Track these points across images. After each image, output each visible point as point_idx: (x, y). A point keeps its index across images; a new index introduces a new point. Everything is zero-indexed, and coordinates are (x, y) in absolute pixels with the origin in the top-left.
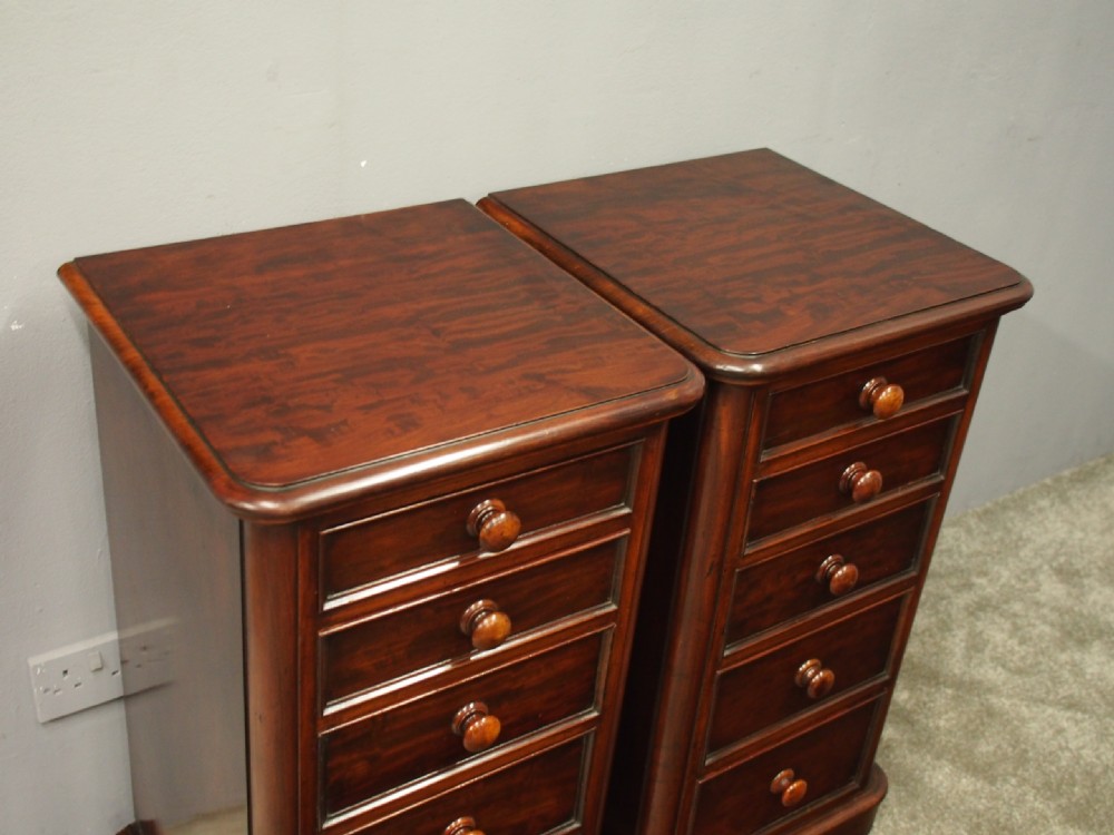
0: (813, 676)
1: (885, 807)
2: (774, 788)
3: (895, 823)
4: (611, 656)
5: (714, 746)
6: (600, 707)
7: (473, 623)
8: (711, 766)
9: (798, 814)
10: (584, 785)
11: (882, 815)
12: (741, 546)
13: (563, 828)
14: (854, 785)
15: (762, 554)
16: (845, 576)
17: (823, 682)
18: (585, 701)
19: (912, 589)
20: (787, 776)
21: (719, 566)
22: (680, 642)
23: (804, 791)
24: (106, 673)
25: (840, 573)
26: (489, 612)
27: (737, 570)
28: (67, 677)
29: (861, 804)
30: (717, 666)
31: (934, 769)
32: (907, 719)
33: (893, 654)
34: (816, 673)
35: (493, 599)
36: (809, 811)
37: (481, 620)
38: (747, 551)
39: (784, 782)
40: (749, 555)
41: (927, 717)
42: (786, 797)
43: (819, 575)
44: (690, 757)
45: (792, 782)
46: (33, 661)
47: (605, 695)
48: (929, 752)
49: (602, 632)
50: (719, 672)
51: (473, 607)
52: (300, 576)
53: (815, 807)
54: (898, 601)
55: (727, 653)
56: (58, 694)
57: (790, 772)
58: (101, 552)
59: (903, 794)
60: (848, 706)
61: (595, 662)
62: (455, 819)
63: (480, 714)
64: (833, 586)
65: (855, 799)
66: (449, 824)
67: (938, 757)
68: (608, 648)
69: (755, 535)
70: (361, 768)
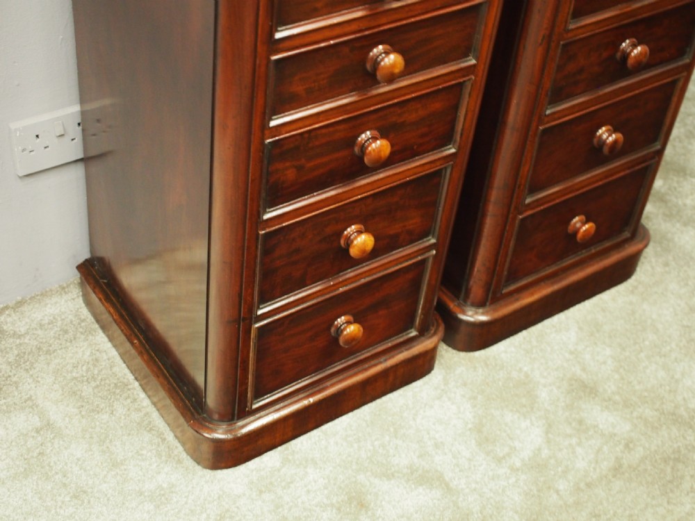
0: (607, 138)
1: (645, 258)
2: (570, 229)
3: (653, 268)
4: (468, 102)
5: (533, 190)
6: (457, 144)
7: (376, 63)
8: (529, 204)
9: (584, 254)
10: (441, 209)
11: (643, 263)
12: (566, 22)
13: (424, 242)
14: (627, 234)
15: (580, 31)
16: (641, 54)
17: (615, 142)
18: (446, 140)
19: (685, 74)
20: (581, 221)
21: (549, 38)
22: (514, 102)
23: (593, 231)
24: (67, 139)
25: (635, 51)
26: (387, 53)
27: (562, 43)
28: (38, 140)
29: (630, 250)
30: (540, 122)
31: (682, 232)
32: (662, 199)
33: (665, 128)
34: (610, 135)
35: (390, 45)
36: (593, 251)
37: (383, 59)
38: (572, 26)
39: (578, 225)
40: (572, 30)
41: (676, 197)
42: (579, 236)
43: (618, 55)
44: (515, 195)
45: (584, 224)
46: (13, 126)
47: (462, 135)
48: (678, 221)
49: (464, 81)
50: (541, 128)
51: (375, 50)
52: (261, 8)
53: (598, 249)
54: (674, 83)
55: (548, 112)
56: (32, 153)
57: (583, 217)
58: (62, 39)
59: (659, 249)
60: (629, 168)
61: (456, 108)
62: (350, 226)
63: (374, 139)
64: (630, 62)
65: (626, 246)
66: (346, 229)
67: (685, 224)
68: (467, 96)
69: (577, 14)
70: (291, 175)
